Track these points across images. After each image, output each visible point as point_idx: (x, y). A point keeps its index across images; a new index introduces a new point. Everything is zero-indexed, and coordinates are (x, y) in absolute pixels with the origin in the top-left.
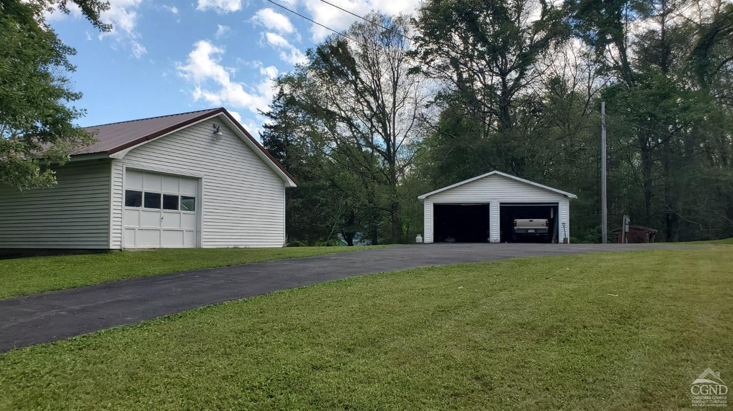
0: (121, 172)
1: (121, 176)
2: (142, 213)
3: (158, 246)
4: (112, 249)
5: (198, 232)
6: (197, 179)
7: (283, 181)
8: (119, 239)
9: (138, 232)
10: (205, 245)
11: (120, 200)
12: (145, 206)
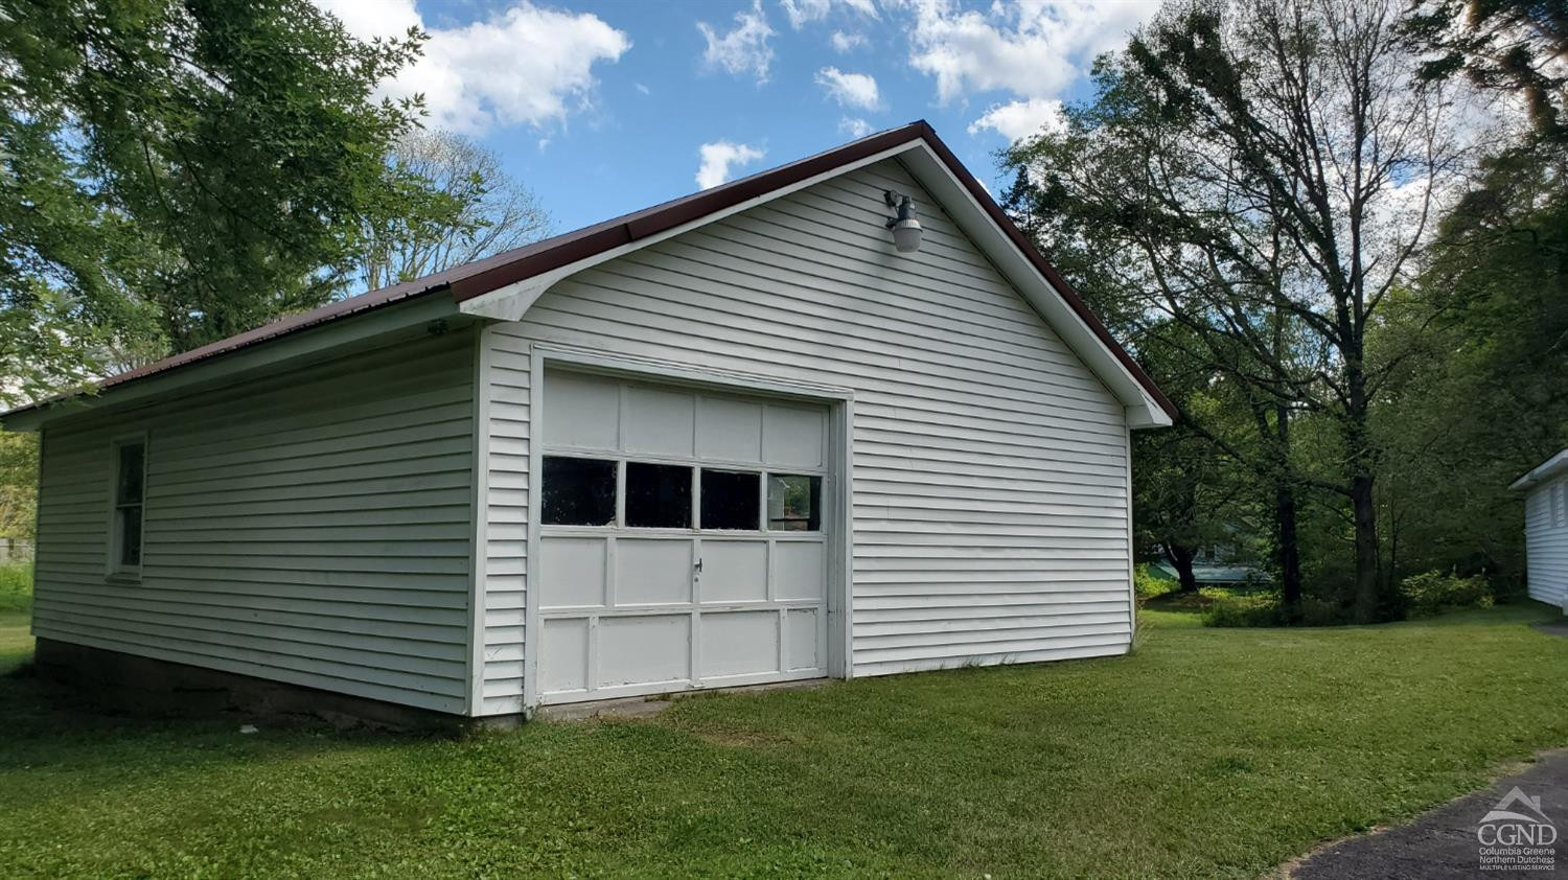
0: (522, 380)
1: (522, 398)
2: (616, 550)
3: (678, 684)
4: (481, 718)
5: (833, 612)
6: (827, 408)
7: (1122, 405)
8: (515, 672)
9: (600, 632)
10: (862, 665)
11: (520, 500)
12: (632, 520)
